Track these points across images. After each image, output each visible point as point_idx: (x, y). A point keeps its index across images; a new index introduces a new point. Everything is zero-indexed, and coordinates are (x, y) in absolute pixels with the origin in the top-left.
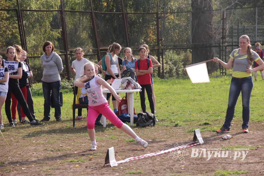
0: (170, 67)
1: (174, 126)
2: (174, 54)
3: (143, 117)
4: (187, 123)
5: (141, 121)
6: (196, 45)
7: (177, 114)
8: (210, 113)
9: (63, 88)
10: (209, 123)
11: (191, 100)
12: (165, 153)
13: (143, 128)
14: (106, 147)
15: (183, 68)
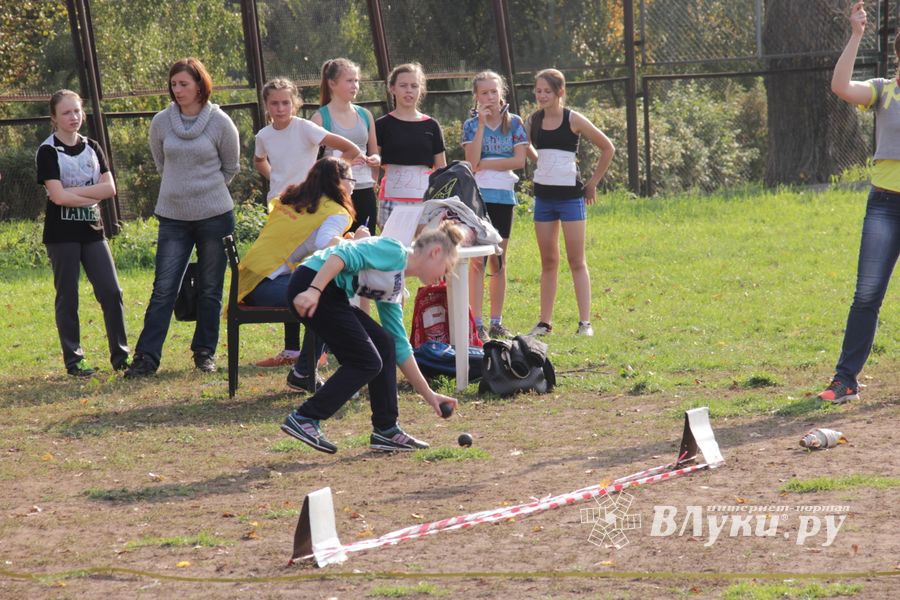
0: (685, 147)
1: (630, 393)
2: (705, 98)
3: (506, 356)
4: (684, 380)
5: (498, 372)
6: (779, 63)
7: (654, 342)
8: (790, 335)
9: (245, 237)
10: (773, 377)
11: (731, 282)
12: (556, 507)
13: (502, 401)
14: (332, 480)
15: (737, 151)
